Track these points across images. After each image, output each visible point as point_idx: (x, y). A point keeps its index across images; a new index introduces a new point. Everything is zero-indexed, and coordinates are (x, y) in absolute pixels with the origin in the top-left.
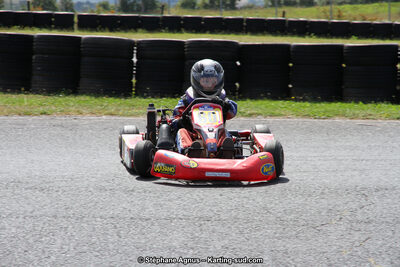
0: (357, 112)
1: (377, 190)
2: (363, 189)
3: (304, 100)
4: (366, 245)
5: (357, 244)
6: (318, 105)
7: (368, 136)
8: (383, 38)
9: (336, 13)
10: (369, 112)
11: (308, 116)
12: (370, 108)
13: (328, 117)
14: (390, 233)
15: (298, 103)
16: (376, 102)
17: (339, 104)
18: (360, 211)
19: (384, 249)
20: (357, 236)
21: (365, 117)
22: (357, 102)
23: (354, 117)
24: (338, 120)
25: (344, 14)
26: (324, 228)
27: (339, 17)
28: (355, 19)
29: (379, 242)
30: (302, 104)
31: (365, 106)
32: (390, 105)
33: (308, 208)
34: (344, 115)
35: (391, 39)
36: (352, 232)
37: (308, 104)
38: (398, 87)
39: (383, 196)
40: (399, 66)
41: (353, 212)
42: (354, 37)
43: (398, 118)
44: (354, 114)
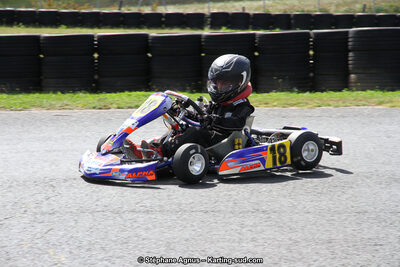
0: (54, 102)
1: (65, 181)
2: (51, 180)
4: (48, 236)
5: (39, 235)
6: (15, 96)
7: (63, 126)
10: (65, 102)
11: (4, 108)
12: (67, 98)
13: (25, 109)
14: (73, 224)
16: (74, 91)
17: (37, 95)
18: (45, 202)
19: (65, 239)
20: (39, 228)
21: (62, 108)
22: (55, 92)
23: (51, 107)
24: (34, 111)
26: (6, 222)
27: (49, 6)
29: (61, 233)
31: (63, 96)
32: (88, 95)
34: (41, 106)
36: (35, 224)
37: (5, 96)
38: (96, 77)
39: (71, 186)
40: (96, 55)
41: (38, 204)
42: (64, 26)
43: (94, 108)
44: (51, 105)
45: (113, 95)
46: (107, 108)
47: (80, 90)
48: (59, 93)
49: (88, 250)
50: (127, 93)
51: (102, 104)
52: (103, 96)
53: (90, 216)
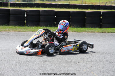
0: (89, 30)
3: (74, 27)
4: (91, 68)
5: (88, 68)
6: (78, 28)
7: (92, 37)
8: (98, 9)
9: (84, 2)
10: (93, 30)
11: (75, 32)
12: (93, 29)
13: (81, 32)
14: (98, 65)
15: (72, 28)
16: (95, 27)
17: (84, 28)
18: (89, 59)
19: (96, 69)
20: (88, 66)
21: (92, 32)
22: (89, 27)
23: (88, 32)
24: (84, 33)
25: (86, 3)
26: (79, 63)
27: (85, 3)
28: (90, 4)
29: (95, 67)
30: (74, 28)
31: (92, 29)
32: (99, 28)
33: (75, 58)
34: (86, 31)
35: (100, 10)
36: (87, 65)
37: (75, 28)
38: (101, 23)
39: (96, 54)
40: (101, 17)
41: (87, 59)
42: (89, 9)
43: (101, 32)
44: (88, 31)
45: (106, 29)
46: (104, 32)
47: (96, 27)
48: (90, 28)
49: (103, 73)
50: (110, 28)
51: (103, 31)
52: (103, 29)
53: (103, 63)
